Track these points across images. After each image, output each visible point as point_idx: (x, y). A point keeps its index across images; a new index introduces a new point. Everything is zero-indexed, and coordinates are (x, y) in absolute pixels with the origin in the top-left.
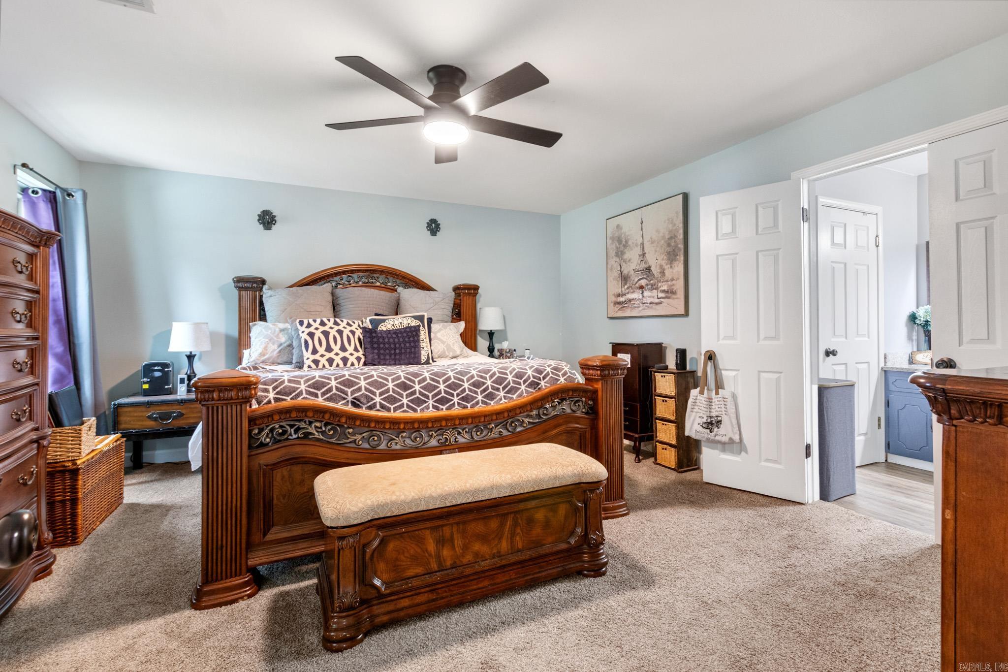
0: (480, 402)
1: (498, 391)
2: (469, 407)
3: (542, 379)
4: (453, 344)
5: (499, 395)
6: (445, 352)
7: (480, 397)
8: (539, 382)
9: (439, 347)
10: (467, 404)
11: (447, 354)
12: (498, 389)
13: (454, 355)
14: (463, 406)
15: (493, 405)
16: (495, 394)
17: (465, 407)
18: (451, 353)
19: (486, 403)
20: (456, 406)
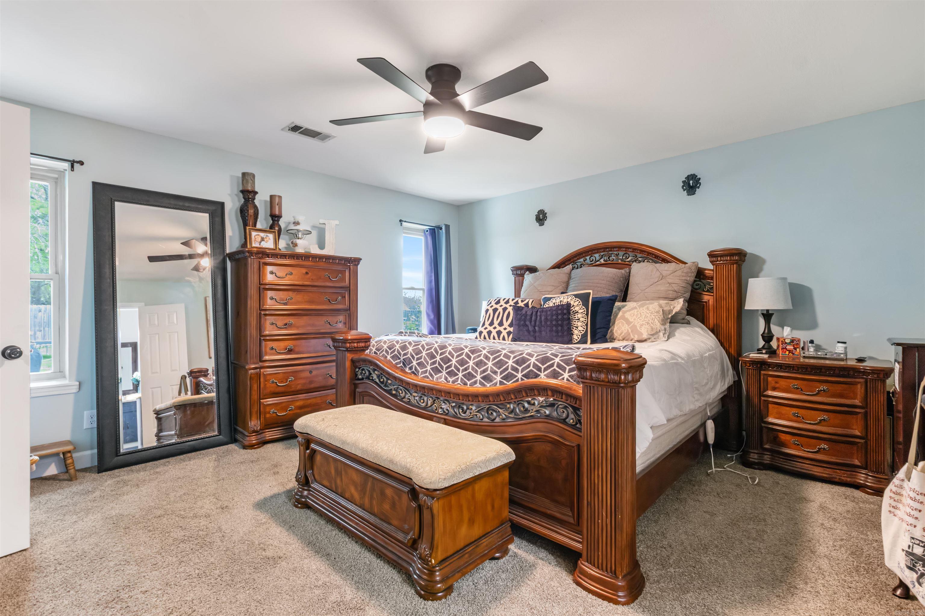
0: (478, 382)
1: (495, 375)
2: (468, 384)
3: (543, 370)
4: (642, 325)
5: (495, 379)
6: (629, 334)
7: (479, 377)
8: (539, 373)
9: (623, 329)
10: (467, 381)
11: (632, 337)
12: (495, 373)
13: (640, 339)
14: (464, 382)
15: (489, 387)
16: (493, 377)
17: (465, 384)
18: (636, 336)
19: (484, 385)
20: (459, 382)
